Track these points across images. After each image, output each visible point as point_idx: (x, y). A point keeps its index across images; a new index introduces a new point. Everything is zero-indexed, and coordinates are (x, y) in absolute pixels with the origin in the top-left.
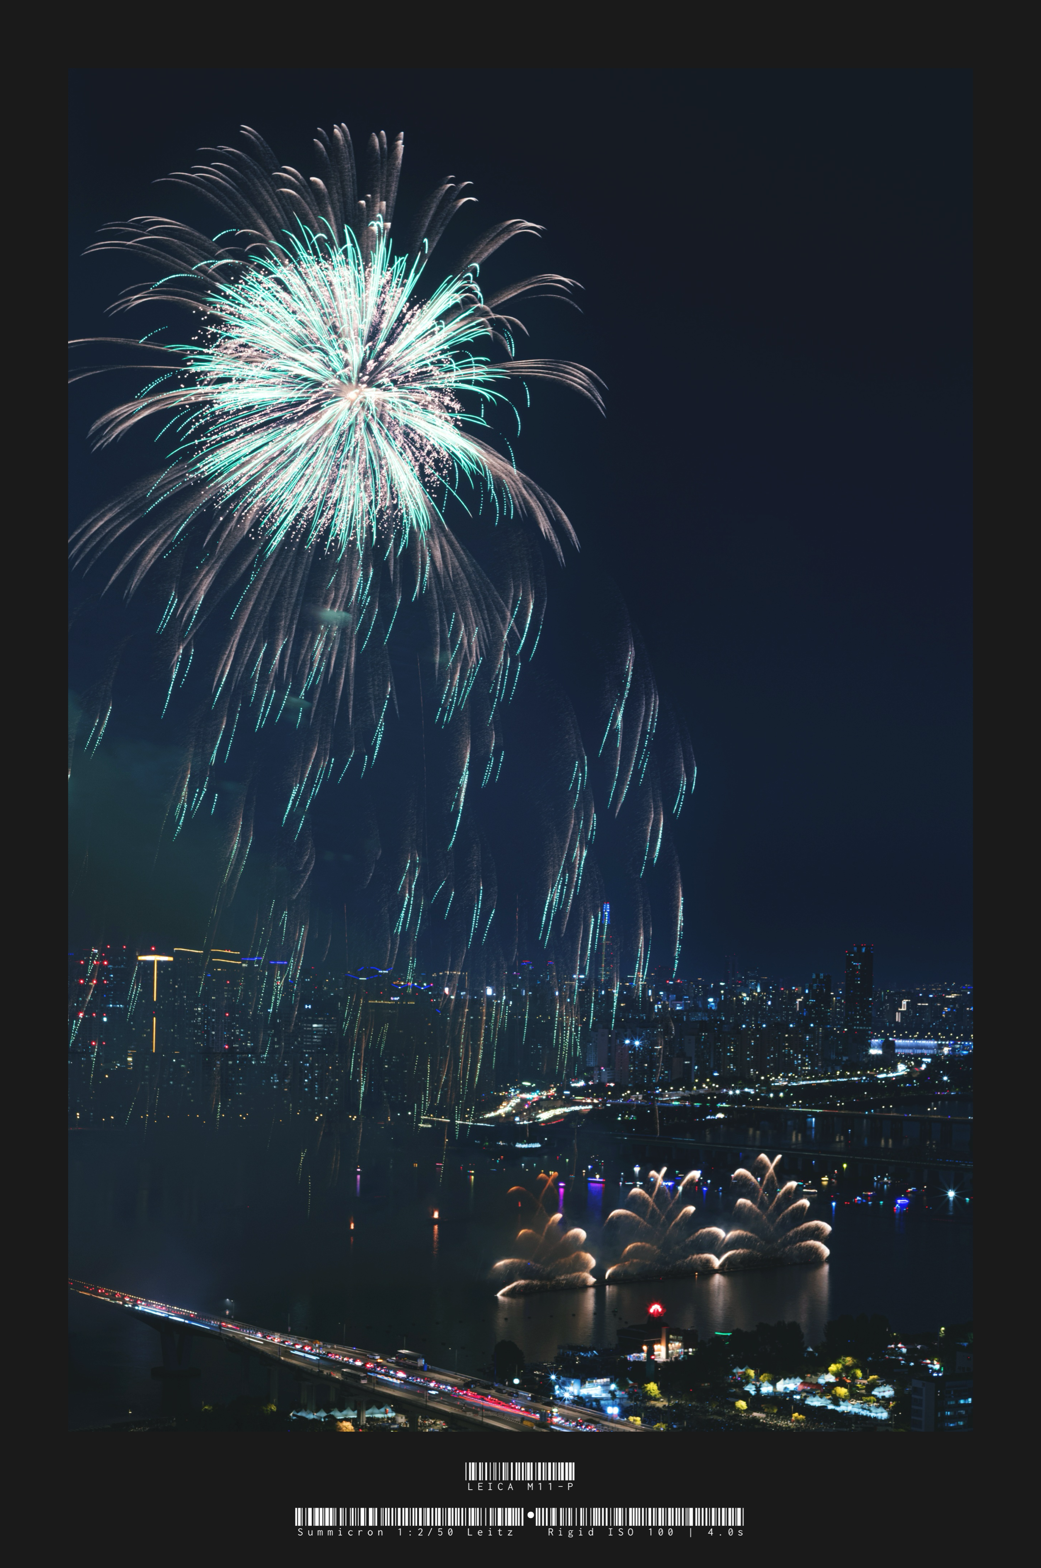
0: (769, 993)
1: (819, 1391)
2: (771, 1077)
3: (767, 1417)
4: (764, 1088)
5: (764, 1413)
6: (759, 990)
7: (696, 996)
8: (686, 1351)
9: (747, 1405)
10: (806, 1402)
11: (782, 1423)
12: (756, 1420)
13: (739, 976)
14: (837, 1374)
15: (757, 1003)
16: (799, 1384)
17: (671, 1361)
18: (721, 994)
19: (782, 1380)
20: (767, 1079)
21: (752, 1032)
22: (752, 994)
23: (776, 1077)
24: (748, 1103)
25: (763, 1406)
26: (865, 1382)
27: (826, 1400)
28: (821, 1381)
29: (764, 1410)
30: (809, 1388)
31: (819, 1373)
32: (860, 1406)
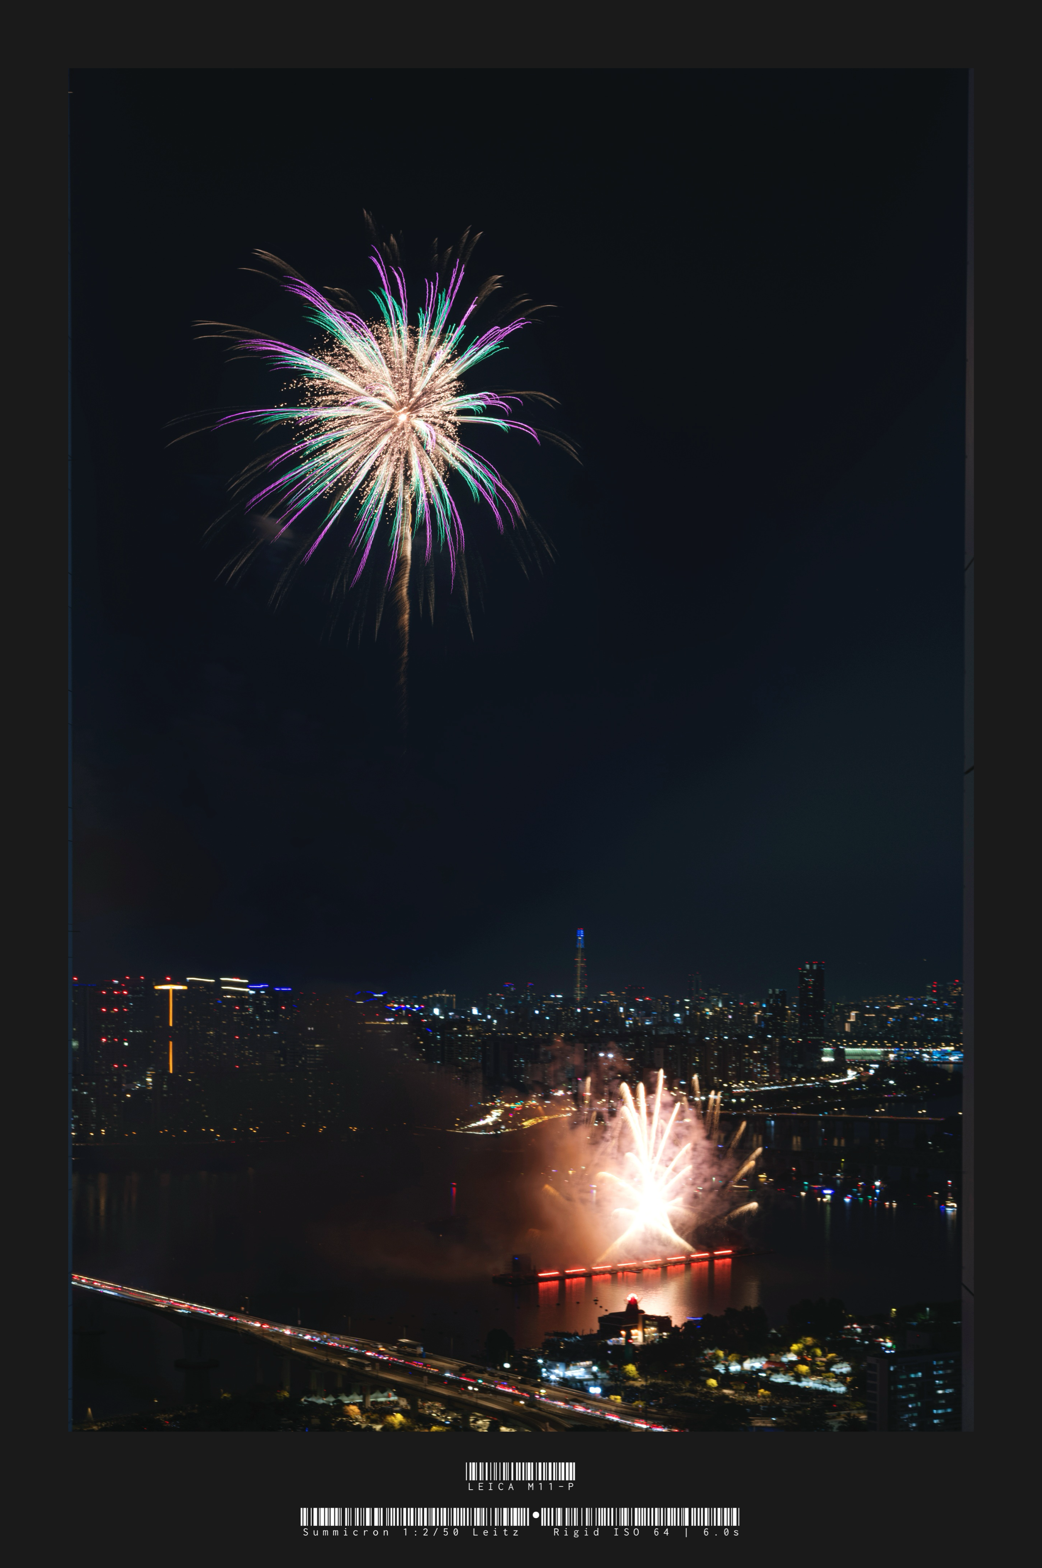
0: (729, 1008)
1: (782, 1369)
2: (733, 1084)
3: (736, 1393)
4: (727, 1094)
5: (732, 1390)
6: (720, 1005)
7: (664, 1012)
8: (661, 1334)
9: (718, 1383)
10: (771, 1380)
11: (749, 1399)
12: (726, 1397)
13: (703, 992)
14: (798, 1353)
15: (719, 1017)
16: (764, 1363)
17: (648, 1344)
18: (686, 1010)
19: (749, 1359)
20: (730, 1086)
21: (715, 1044)
22: (714, 1009)
23: (738, 1084)
25: (732, 1383)
26: (824, 1359)
27: (789, 1378)
28: (784, 1359)
29: (733, 1387)
30: (773, 1366)
31: (782, 1353)
32: (820, 1381)
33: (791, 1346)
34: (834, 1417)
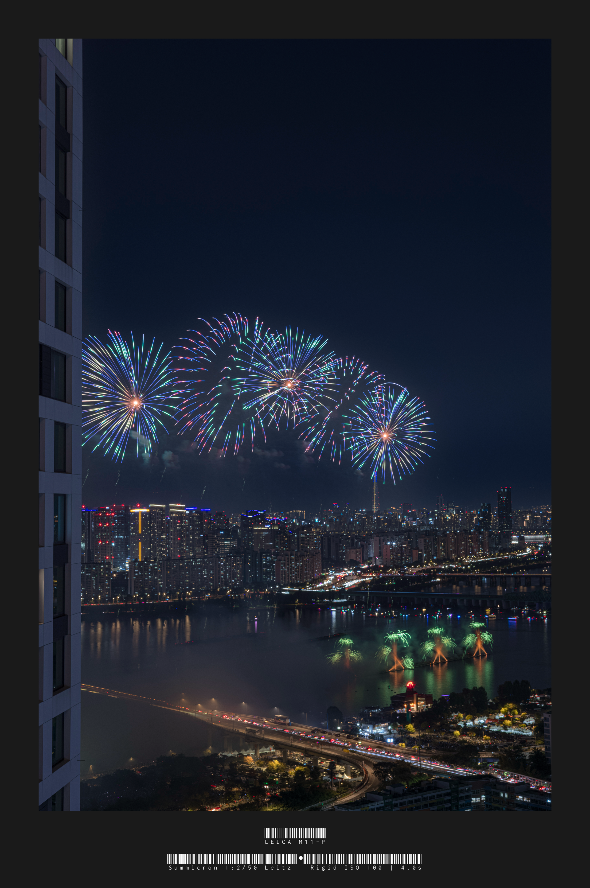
0: (460, 515)
1: (496, 723)
2: (463, 558)
3: (471, 738)
4: (460, 564)
5: (469, 736)
6: (454, 513)
7: (423, 518)
8: (427, 706)
9: (460, 733)
10: (491, 729)
11: (478, 741)
12: (465, 741)
13: (444, 506)
14: (505, 713)
15: (453, 521)
16: (486, 720)
17: (419, 712)
18: (435, 516)
19: (477, 718)
20: (461, 559)
21: (452, 535)
22: (451, 515)
23: (466, 558)
24: (452, 572)
25: (468, 733)
26: (520, 716)
27: (500, 728)
28: (497, 717)
29: (469, 735)
30: (491, 722)
31: (495, 713)
32: (518, 729)
33: (501, 709)
34: (526, 750)
